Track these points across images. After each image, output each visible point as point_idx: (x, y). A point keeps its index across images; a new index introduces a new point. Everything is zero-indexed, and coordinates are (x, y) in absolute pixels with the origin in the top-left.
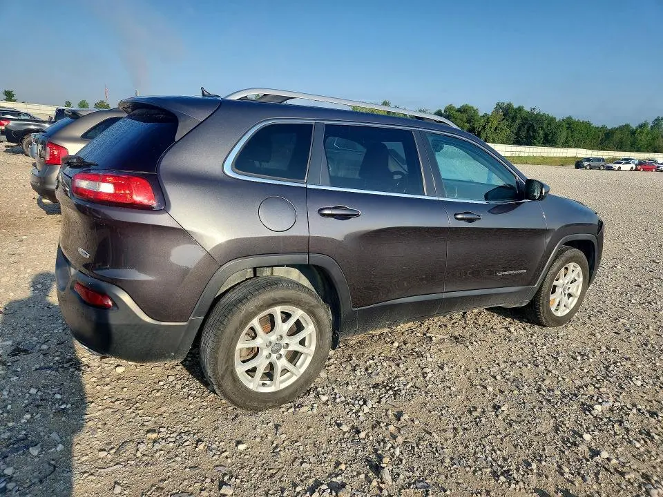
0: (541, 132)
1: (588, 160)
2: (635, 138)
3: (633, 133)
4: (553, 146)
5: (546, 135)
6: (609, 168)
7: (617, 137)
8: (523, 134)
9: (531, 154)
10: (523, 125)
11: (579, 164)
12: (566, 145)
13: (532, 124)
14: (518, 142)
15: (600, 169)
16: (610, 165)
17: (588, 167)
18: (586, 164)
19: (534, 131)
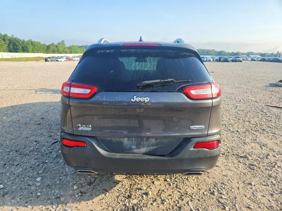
0: (20, 46)
1: (49, 58)
2: (58, 48)
3: (57, 46)
4: (28, 52)
5: (23, 48)
6: (57, 61)
7: (52, 48)
8: (12, 47)
9: (20, 57)
10: (10, 43)
11: (46, 60)
12: (33, 52)
13: (15, 43)
14: (10, 51)
15: (54, 61)
16: (57, 59)
17: (50, 61)
18: (49, 59)
19: (16, 46)
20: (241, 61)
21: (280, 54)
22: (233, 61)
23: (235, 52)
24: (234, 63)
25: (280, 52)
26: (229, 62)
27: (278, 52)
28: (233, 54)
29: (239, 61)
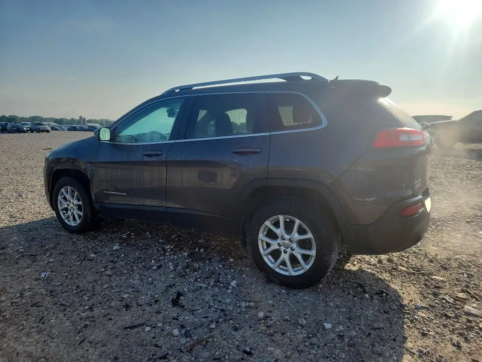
20: (48, 131)
21: (84, 119)
22: (32, 131)
23: (7, 115)
24: (35, 134)
25: (83, 117)
26: (25, 132)
27: (81, 117)
28: (33, 119)
29: (43, 131)
